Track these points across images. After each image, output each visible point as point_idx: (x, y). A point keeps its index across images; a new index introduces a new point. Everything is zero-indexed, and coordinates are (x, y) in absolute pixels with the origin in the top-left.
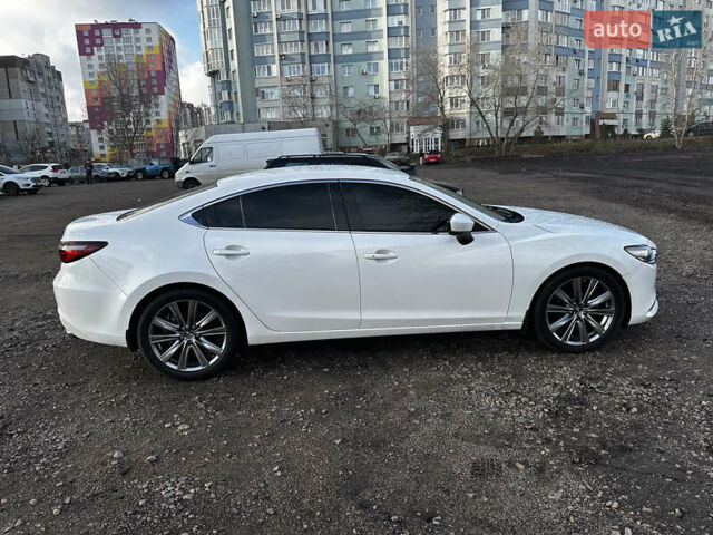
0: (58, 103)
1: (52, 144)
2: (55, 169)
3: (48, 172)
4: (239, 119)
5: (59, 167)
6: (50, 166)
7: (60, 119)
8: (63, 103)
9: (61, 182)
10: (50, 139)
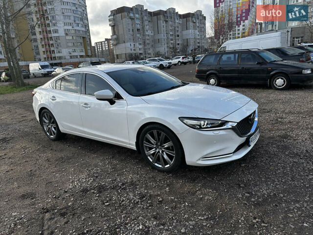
0: (203, 30)
1: (199, 47)
2: (183, 58)
3: (181, 60)
4: (276, 28)
5: (185, 57)
6: (181, 57)
7: (203, 36)
8: (205, 29)
9: (185, 63)
10: (199, 45)
